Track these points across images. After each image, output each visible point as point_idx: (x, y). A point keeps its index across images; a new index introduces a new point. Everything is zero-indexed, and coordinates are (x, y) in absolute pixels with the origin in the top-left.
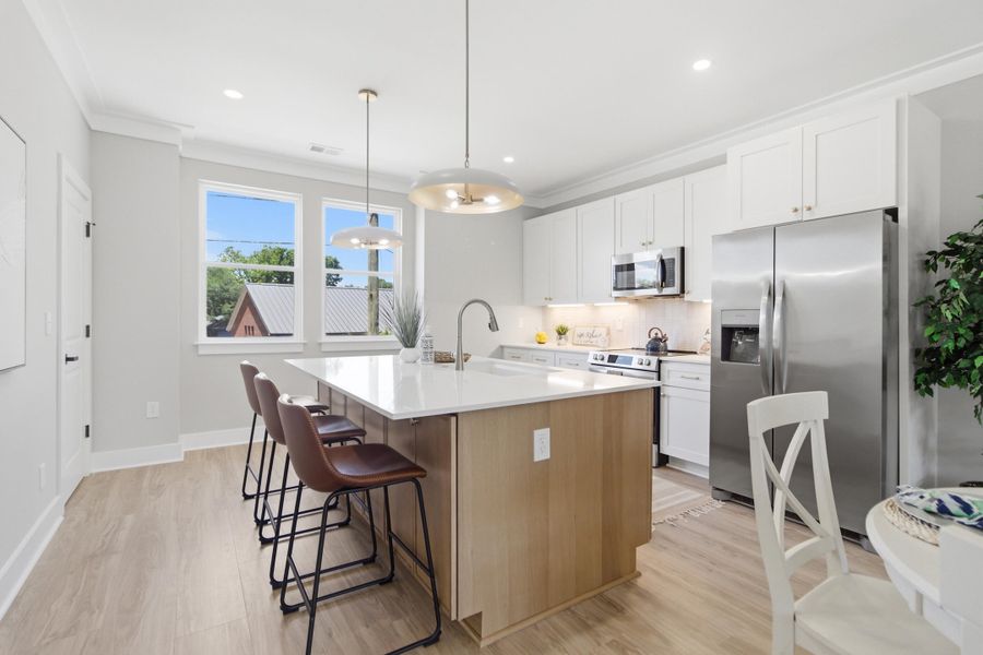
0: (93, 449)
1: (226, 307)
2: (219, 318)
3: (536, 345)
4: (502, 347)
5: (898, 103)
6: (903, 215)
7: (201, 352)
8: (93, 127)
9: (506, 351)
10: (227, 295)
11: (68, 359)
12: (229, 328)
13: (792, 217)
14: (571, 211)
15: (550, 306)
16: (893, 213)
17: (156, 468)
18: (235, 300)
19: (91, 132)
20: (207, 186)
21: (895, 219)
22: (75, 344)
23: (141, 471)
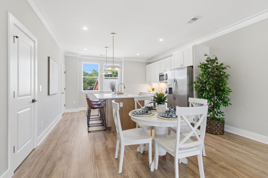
0: (66, 109)
1: (93, 84)
2: (91, 87)
3: (149, 92)
4: (141, 93)
5: (193, 46)
6: (194, 67)
7: (82, 93)
8: (66, 55)
9: (142, 93)
10: (93, 81)
11: (63, 93)
12: (94, 88)
13: (180, 67)
14: (153, 63)
15: (152, 84)
16: (192, 67)
17: (75, 112)
18: (95, 82)
19: (65, 56)
20: (83, 63)
21: (193, 68)
22: (63, 91)
23: (72, 113)
